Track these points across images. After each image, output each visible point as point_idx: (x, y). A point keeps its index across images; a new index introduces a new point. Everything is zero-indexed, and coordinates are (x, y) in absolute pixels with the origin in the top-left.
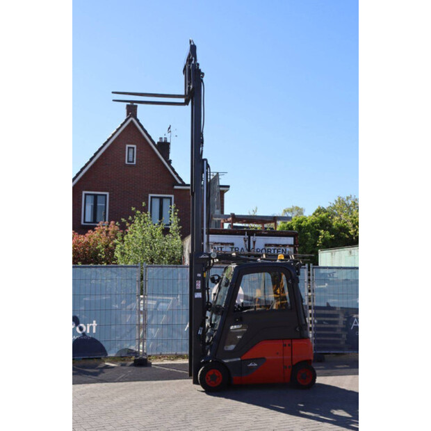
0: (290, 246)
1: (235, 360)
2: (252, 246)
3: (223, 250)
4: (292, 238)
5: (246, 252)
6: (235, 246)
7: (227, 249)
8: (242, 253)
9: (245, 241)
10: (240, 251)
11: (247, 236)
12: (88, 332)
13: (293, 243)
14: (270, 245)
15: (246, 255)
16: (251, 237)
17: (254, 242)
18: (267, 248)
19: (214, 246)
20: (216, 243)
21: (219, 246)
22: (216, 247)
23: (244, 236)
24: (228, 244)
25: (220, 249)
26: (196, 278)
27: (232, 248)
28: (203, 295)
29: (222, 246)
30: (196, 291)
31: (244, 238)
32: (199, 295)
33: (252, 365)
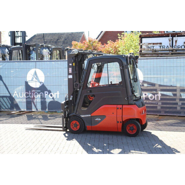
1: (87, 116)
2: (174, 44)
3: (154, 48)
5: (170, 48)
6: (162, 45)
7: (157, 47)
8: (167, 49)
9: (170, 41)
10: (166, 48)
11: (170, 38)
12: (55, 97)
15: (170, 50)
16: (174, 38)
17: (176, 41)
19: (148, 46)
20: (149, 44)
21: (152, 45)
22: (150, 46)
23: (168, 38)
24: (157, 43)
25: (152, 48)
26: (69, 67)
27: (160, 46)
28: (73, 77)
29: (154, 45)
30: (69, 74)
31: (169, 39)
32: (71, 77)
33: (97, 119)
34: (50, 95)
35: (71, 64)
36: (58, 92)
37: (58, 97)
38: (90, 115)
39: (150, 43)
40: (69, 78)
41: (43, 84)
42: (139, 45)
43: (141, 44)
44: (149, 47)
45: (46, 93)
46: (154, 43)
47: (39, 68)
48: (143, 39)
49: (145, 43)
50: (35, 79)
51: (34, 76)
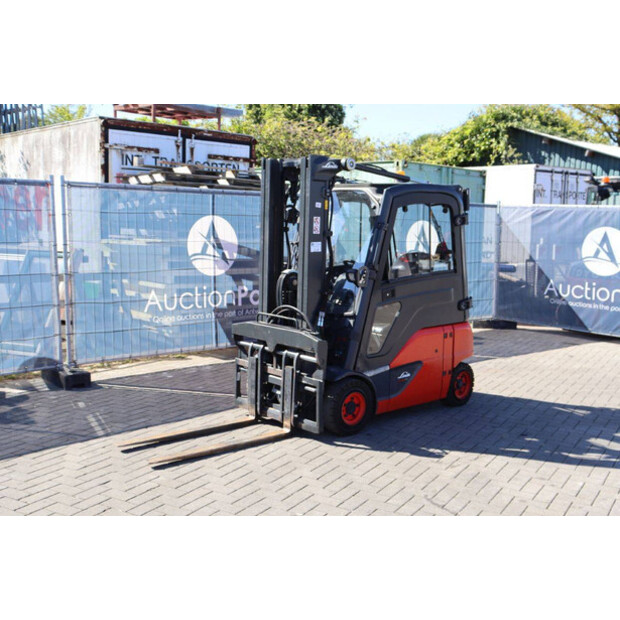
0: (245, 160)
1: (382, 369)
2: (188, 157)
4: (248, 148)
6: (161, 155)
7: (148, 159)
9: (178, 146)
11: (180, 139)
13: (248, 156)
14: (216, 157)
16: (188, 141)
17: (192, 150)
18: (211, 161)
19: (125, 153)
20: (129, 147)
21: (135, 152)
22: (129, 154)
23: (175, 138)
24: (149, 150)
27: (156, 158)
28: (324, 246)
29: (140, 153)
30: (313, 238)
31: (176, 142)
32: (317, 247)
33: (403, 376)
35: (318, 205)
38: (388, 368)
39: (130, 145)
40: (312, 250)
42: (101, 147)
43: (107, 146)
44: (127, 157)
46: (141, 146)
48: (111, 131)
49: (116, 145)
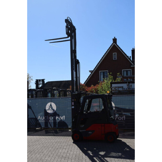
2: (130, 87)
3: (119, 89)
5: (128, 90)
6: (124, 88)
7: (121, 89)
8: (127, 90)
9: (127, 86)
10: (125, 89)
11: (128, 84)
12: (62, 119)
15: (128, 91)
16: (130, 84)
17: (131, 86)
22: (116, 88)
24: (121, 87)
25: (118, 89)
26: (72, 101)
27: (122, 89)
28: (74, 107)
30: (72, 106)
32: (73, 107)
33: (89, 133)
34: (59, 118)
35: (73, 100)
36: (64, 116)
37: (64, 119)
38: (85, 130)
39: (117, 86)
40: (72, 108)
41: (55, 112)
42: (110, 88)
43: (112, 87)
45: (57, 117)
46: (119, 86)
47: (53, 102)
48: (112, 85)
50: (50, 109)
51: (50, 106)
